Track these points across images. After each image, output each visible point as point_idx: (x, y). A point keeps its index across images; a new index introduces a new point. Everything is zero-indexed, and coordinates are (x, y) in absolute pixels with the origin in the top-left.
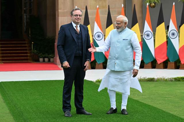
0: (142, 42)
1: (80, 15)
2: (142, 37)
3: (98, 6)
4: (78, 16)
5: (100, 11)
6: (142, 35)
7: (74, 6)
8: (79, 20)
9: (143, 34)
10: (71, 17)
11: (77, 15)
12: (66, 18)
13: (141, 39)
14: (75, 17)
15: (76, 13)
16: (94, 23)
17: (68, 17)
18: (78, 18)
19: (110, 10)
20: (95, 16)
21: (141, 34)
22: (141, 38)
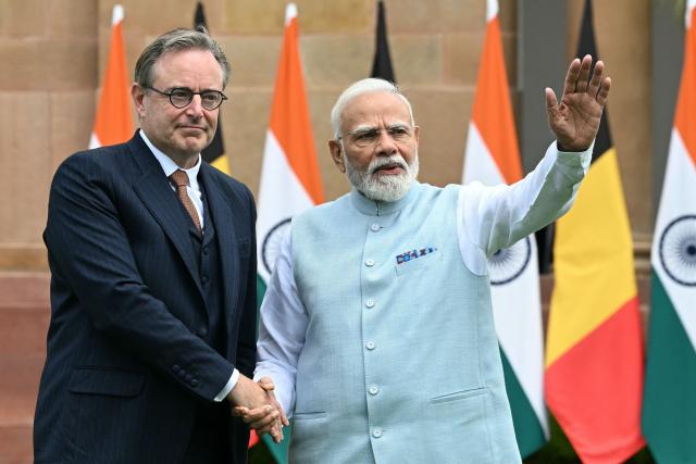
0: (645, 308)
1: (207, 95)
2: (642, 263)
3: (291, 12)
4: (197, 98)
5: (306, 46)
6: (643, 246)
7: (103, 6)
8: (197, 135)
9: (651, 240)
10: (140, 99)
11: (186, 93)
12: (35, 99)
13: (640, 284)
14: (168, 109)
15: (181, 71)
16: (261, 144)
17: (55, 96)
18: (195, 120)
19: (392, 39)
20: (268, 89)
21: (635, 240)
22: (638, 272)
